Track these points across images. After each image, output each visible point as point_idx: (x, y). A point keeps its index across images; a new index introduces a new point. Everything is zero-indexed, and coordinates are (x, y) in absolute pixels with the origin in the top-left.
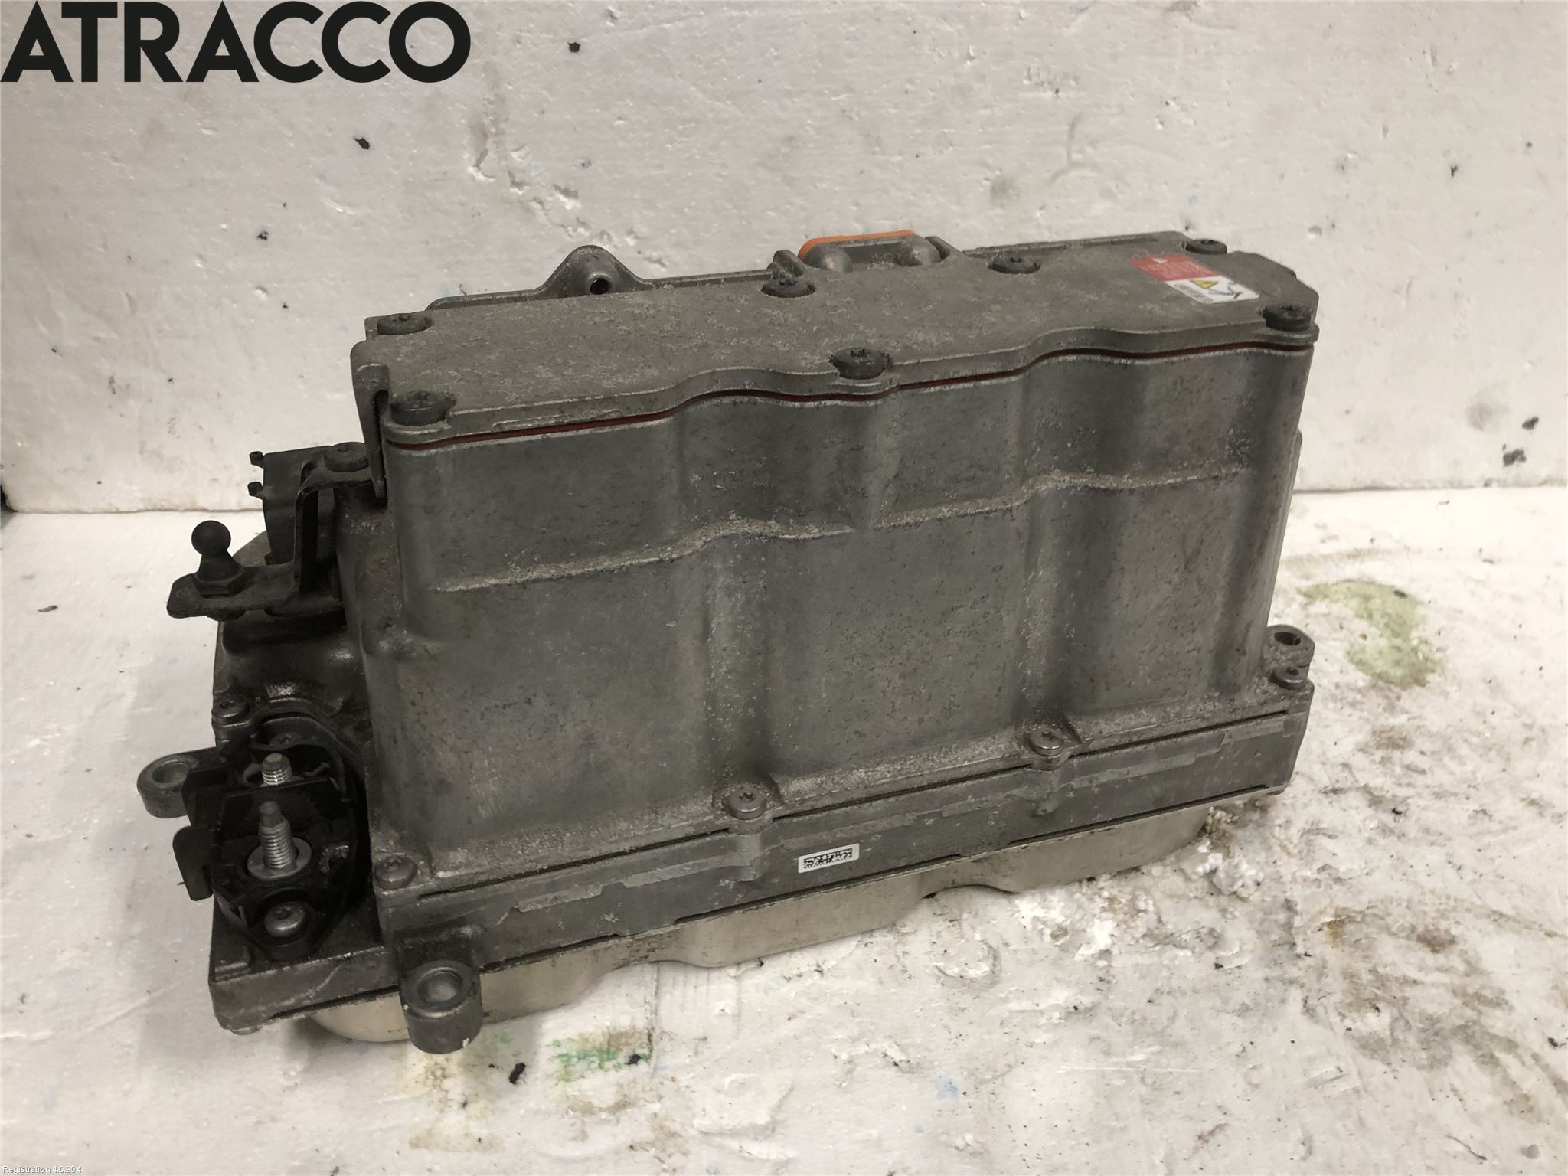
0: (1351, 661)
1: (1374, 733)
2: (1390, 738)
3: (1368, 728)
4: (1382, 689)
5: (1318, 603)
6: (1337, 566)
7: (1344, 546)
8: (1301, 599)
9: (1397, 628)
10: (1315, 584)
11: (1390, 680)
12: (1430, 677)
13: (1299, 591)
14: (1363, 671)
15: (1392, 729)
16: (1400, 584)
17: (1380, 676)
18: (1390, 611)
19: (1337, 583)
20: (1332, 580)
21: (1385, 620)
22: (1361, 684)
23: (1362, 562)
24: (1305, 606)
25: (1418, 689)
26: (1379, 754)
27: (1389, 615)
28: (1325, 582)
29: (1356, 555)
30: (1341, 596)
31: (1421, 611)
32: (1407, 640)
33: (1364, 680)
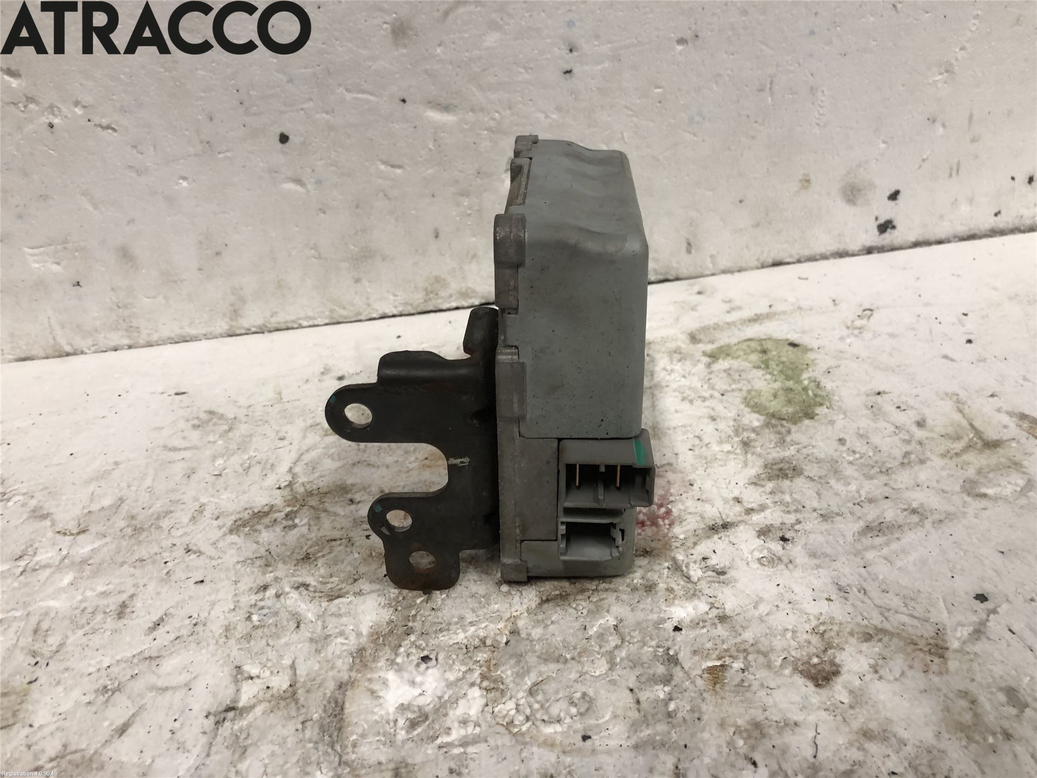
0: (747, 405)
1: (766, 466)
2: (781, 469)
3: (760, 462)
4: (774, 426)
5: (720, 361)
6: (739, 329)
7: (747, 313)
8: (706, 360)
9: (790, 373)
10: (719, 346)
11: (782, 417)
12: (820, 410)
13: (705, 354)
14: (758, 412)
15: (782, 460)
16: (794, 337)
17: (773, 416)
18: (784, 359)
19: (739, 343)
20: (734, 341)
21: (779, 368)
22: (756, 424)
23: (761, 324)
24: (709, 366)
25: (807, 422)
26: (770, 486)
27: (783, 363)
28: (727, 343)
29: (756, 319)
30: (742, 353)
31: (810, 356)
32: (799, 382)
33: (758, 420)
